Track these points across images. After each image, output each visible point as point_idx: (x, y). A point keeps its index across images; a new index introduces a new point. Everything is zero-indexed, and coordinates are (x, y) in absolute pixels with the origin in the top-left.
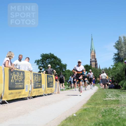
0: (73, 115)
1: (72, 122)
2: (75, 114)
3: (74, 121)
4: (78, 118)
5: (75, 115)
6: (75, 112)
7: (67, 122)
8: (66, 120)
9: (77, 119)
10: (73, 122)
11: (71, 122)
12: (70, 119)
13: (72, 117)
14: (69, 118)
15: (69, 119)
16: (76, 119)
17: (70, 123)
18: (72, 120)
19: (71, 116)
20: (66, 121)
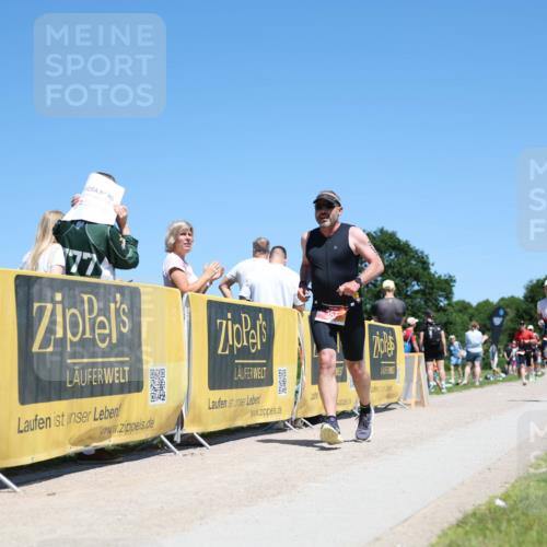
0: (491, 502)
1: (488, 533)
2: (501, 499)
3: (500, 532)
4: (517, 519)
5: (500, 503)
6: (500, 491)
7: (467, 533)
8: (461, 523)
9: (513, 523)
10: (496, 534)
11: (485, 536)
12: (482, 521)
13: (490, 510)
14: (474, 514)
15: (473, 520)
16: (509, 521)
17: (481, 539)
18: (490, 526)
19: (484, 507)
20: (460, 530)
